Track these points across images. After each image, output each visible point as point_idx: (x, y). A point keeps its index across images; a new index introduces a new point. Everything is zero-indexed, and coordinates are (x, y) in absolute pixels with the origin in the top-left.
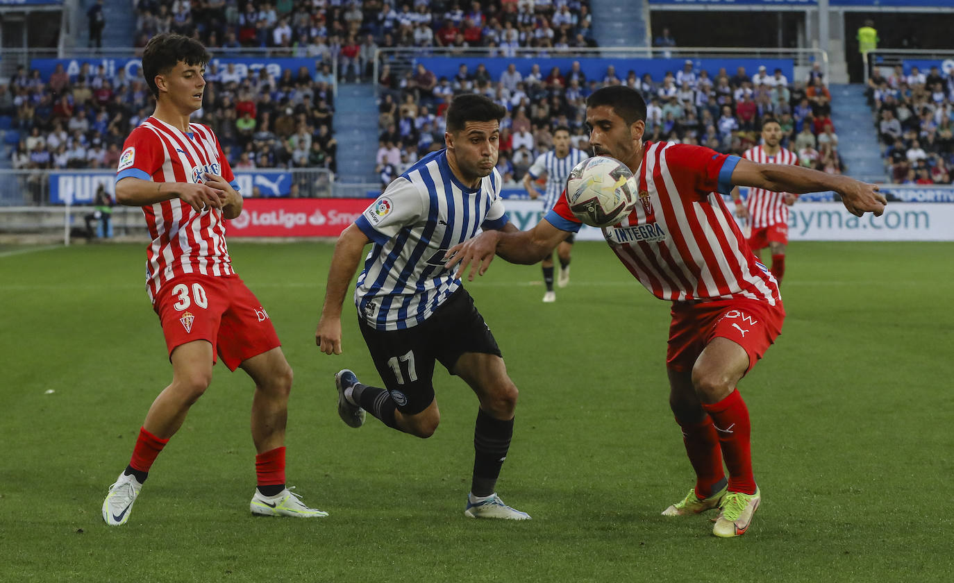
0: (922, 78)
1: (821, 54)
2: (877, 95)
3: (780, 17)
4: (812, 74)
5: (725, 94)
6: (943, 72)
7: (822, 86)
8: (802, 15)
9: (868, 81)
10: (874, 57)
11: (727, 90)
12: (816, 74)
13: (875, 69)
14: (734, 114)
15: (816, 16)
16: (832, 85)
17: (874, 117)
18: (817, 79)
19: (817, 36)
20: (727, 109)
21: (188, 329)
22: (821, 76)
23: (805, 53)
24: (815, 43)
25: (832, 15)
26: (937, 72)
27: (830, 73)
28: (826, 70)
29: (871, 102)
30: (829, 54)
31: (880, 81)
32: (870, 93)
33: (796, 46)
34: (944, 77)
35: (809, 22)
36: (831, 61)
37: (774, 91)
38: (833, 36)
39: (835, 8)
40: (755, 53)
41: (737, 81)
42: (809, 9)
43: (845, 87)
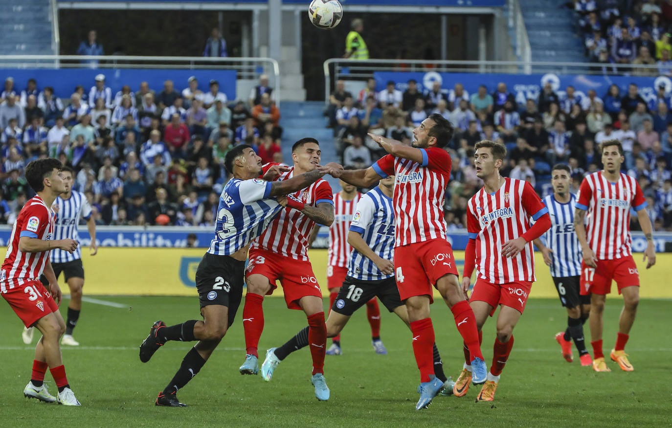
0: (398, 96)
1: (270, 64)
2: (340, 115)
3: (220, 18)
4: (258, 89)
5: (151, 115)
6: (424, 88)
7: (272, 103)
8: (249, 14)
9: (330, 99)
10: (337, 68)
11: (153, 108)
12: (263, 89)
13: (339, 83)
14: (162, 139)
15: (265, 15)
16: (285, 104)
17: (337, 145)
18: (265, 95)
19: (266, 42)
20: (155, 132)
21: (42, 309)
22: (269, 91)
23: (251, 63)
24: (263, 50)
25: (286, 16)
26: (418, 86)
27: (282, 88)
28: (276, 84)
29: (334, 124)
30: (281, 65)
31: (343, 97)
32: (331, 113)
33: (239, 55)
34: (426, 92)
35: (256, 24)
36: (283, 73)
37: (211, 110)
38: (286, 42)
39: (289, 8)
40: (188, 63)
41: (166, 98)
42: (256, 8)
43: (301, 105)
